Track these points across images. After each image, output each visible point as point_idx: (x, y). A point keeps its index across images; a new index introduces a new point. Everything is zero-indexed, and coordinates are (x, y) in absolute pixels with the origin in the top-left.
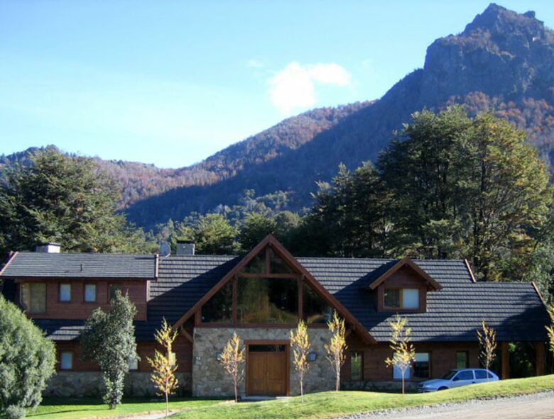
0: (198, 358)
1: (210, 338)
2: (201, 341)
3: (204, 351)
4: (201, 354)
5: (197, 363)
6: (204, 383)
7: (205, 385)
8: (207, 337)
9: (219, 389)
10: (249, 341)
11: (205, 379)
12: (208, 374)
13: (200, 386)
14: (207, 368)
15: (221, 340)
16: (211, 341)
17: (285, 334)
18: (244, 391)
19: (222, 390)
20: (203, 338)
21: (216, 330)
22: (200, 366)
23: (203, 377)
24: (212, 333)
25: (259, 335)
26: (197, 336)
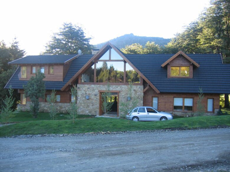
0: (79, 98)
1: (84, 89)
2: (80, 90)
3: (82, 95)
4: (80, 96)
5: (79, 100)
6: (81, 109)
7: (82, 110)
8: (83, 89)
9: (88, 112)
10: (100, 91)
11: (82, 107)
12: (83, 105)
13: (80, 110)
14: (82, 102)
15: (89, 90)
16: (84, 90)
17: (117, 87)
18: (98, 113)
19: (89, 112)
20: (81, 89)
21: (87, 85)
22: (80, 101)
23: (81, 106)
24: (85, 87)
25: (105, 88)
26: (79, 88)
